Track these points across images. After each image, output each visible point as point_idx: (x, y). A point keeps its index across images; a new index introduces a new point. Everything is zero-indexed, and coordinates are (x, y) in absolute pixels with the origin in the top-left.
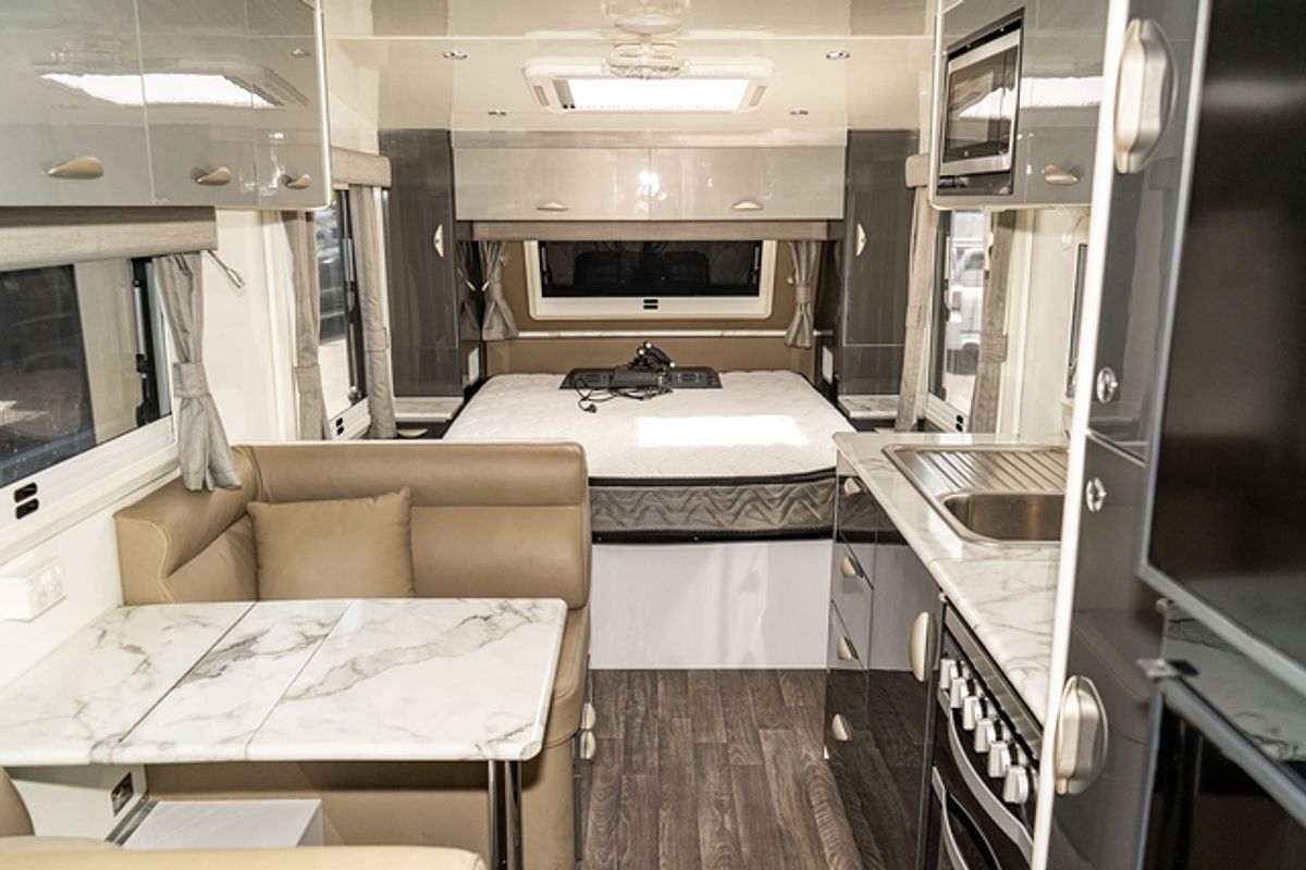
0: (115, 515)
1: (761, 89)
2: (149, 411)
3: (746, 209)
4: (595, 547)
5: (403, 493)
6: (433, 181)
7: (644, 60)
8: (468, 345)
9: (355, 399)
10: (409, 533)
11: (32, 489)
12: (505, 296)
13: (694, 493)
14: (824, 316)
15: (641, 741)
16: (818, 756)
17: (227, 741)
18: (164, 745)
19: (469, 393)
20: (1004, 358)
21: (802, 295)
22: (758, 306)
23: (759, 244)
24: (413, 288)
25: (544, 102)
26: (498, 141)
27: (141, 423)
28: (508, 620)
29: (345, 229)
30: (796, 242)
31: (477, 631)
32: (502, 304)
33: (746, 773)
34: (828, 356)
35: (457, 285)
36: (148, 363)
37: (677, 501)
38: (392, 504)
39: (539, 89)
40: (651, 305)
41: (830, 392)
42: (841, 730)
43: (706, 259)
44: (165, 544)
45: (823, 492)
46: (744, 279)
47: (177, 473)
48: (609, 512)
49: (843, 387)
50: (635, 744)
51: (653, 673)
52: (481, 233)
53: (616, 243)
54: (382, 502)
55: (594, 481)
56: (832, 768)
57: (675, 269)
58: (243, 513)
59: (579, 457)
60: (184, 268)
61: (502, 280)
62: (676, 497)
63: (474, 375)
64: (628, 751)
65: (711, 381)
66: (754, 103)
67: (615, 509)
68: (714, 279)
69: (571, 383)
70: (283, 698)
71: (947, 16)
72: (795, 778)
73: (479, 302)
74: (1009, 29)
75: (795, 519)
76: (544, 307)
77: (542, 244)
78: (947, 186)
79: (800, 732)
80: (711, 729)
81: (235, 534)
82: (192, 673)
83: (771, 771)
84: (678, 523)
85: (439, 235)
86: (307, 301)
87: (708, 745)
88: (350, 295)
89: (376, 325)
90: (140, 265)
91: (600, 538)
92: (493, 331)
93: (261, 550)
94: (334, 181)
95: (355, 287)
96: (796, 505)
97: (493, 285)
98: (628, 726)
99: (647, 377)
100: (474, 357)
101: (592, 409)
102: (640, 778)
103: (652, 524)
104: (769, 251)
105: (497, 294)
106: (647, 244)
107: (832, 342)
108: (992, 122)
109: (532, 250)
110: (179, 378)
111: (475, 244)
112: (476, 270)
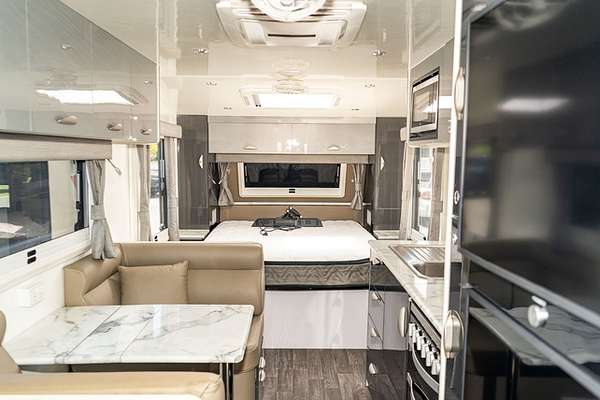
0: (64, 268)
1: (339, 99)
2: (80, 225)
3: (333, 150)
4: (267, 292)
5: (185, 263)
6: (199, 137)
7: (290, 86)
8: (213, 207)
9: (162, 229)
10: (187, 280)
11: (34, 252)
12: (229, 187)
13: (310, 269)
14: (367, 196)
15: (286, 378)
16: (363, 384)
17: (111, 355)
18: (86, 356)
19: (212, 228)
20: (442, 211)
21: (358, 187)
22: (339, 192)
23: (339, 165)
24: (189, 183)
25: (248, 104)
26: (227, 120)
27: (76, 230)
28: (229, 312)
29: (161, 155)
30: (355, 165)
31: (217, 316)
32: (227, 190)
33: (331, 392)
34: (369, 213)
35: (208, 181)
36: (81, 205)
37: (302, 272)
38: (180, 268)
39: (246, 98)
40: (292, 191)
41: (370, 229)
42: (373, 369)
43: (316, 172)
44: (84, 281)
45: (365, 269)
46: (333, 181)
47: (90, 252)
48: (273, 277)
49: (376, 227)
50: (283, 380)
51: (291, 350)
52: (219, 159)
53: (278, 164)
54: (175, 266)
55: (266, 263)
56: (369, 389)
57: (302, 176)
58: (116, 271)
59: (260, 249)
60: (99, 166)
61: (228, 180)
62: (302, 271)
63: (214, 221)
64: (279, 382)
65: (318, 224)
66: (336, 105)
67: (275, 275)
68: (320, 181)
69: (256, 224)
70: (135, 340)
71: (412, 70)
72: (354, 394)
73: (218, 189)
74: (435, 74)
75: (354, 281)
76: (245, 192)
77: (245, 164)
78: (414, 136)
79: (356, 374)
80: (316, 374)
81: (112, 280)
82: (96, 331)
83: (343, 391)
84: (302, 282)
85: (201, 159)
86: (146, 184)
87: (314, 381)
88: (162, 184)
89: (173, 196)
90: (80, 163)
91: (268, 288)
92: (223, 202)
93: (123, 287)
94: (160, 135)
95: (164, 180)
96: (354, 274)
97: (224, 182)
98: (279, 371)
99: (290, 221)
100: (214, 213)
101: (266, 234)
102: (285, 393)
103: (291, 282)
104: (343, 168)
105: (225, 185)
106: (291, 165)
107: (371, 208)
108: (429, 114)
109: (241, 167)
110: (93, 212)
111: (217, 164)
112: (216, 175)
